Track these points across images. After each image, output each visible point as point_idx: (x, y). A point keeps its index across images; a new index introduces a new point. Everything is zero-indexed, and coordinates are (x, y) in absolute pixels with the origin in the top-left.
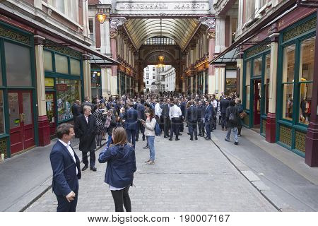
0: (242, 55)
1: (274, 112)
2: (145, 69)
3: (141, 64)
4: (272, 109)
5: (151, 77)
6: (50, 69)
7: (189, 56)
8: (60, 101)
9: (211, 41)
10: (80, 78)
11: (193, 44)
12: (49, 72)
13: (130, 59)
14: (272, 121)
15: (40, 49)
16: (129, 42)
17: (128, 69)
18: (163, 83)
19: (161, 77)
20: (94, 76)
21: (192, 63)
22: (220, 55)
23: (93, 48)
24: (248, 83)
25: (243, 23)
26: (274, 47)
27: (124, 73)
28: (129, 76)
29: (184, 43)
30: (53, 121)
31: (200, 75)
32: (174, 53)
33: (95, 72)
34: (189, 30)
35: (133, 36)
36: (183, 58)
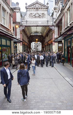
0: (64, 38)
2: (31, 43)
3: (30, 42)
5: (33, 46)
7: (46, 39)
8: (3, 54)
9: (53, 34)
10: (10, 46)
11: (47, 35)
13: (26, 40)
16: (26, 34)
17: (26, 43)
18: (37, 48)
19: (37, 46)
20: (15, 46)
21: (47, 41)
22: (57, 38)
23: (14, 37)
24: (66, 48)
25: (64, 28)
27: (24, 45)
28: (26, 46)
29: (44, 34)
30: (1, 61)
31: (50, 45)
32: (41, 38)
33: (15, 45)
34: (46, 30)
35: (28, 32)
36: (44, 40)
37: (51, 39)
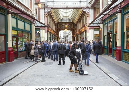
0: (102, 22)
1: (120, 46)
2: (60, 32)
3: (58, 30)
4: (119, 44)
5: (62, 36)
6: (15, 26)
7: (78, 26)
8: (20, 42)
9: (88, 18)
10: (30, 33)
11: (79, 21)
12: (15, 28)
13: (53, 27)
14: (119, 50)
15: (10, 16)
16: (53, 20)
17: (52, 31)
18: (67, 38)
19: (66, 36)
20: (37, 33)
21: (79, 29)
26: (119, 15)
27: (51, 33)
28: (53, 34)
30: (16, 51)
31: (83, 33)
32: (71, 25)
33: (38, 31)
34: (78, 15)
35: (55, 17)
36: (75, 27)
37: (85, 25)
